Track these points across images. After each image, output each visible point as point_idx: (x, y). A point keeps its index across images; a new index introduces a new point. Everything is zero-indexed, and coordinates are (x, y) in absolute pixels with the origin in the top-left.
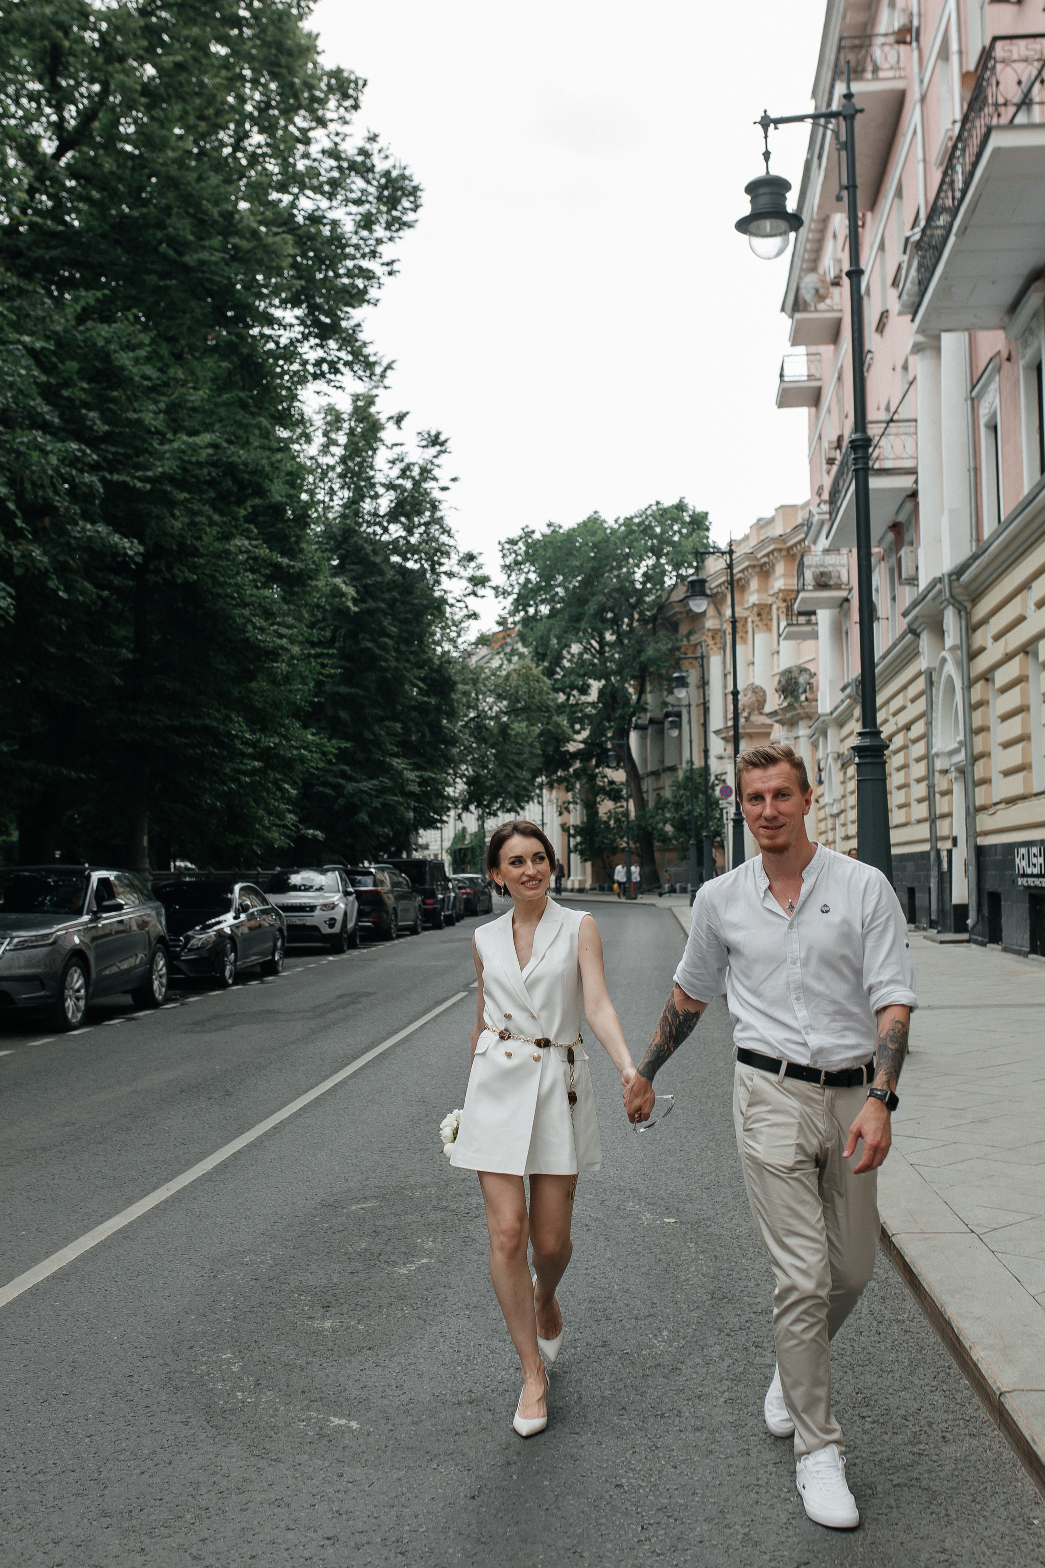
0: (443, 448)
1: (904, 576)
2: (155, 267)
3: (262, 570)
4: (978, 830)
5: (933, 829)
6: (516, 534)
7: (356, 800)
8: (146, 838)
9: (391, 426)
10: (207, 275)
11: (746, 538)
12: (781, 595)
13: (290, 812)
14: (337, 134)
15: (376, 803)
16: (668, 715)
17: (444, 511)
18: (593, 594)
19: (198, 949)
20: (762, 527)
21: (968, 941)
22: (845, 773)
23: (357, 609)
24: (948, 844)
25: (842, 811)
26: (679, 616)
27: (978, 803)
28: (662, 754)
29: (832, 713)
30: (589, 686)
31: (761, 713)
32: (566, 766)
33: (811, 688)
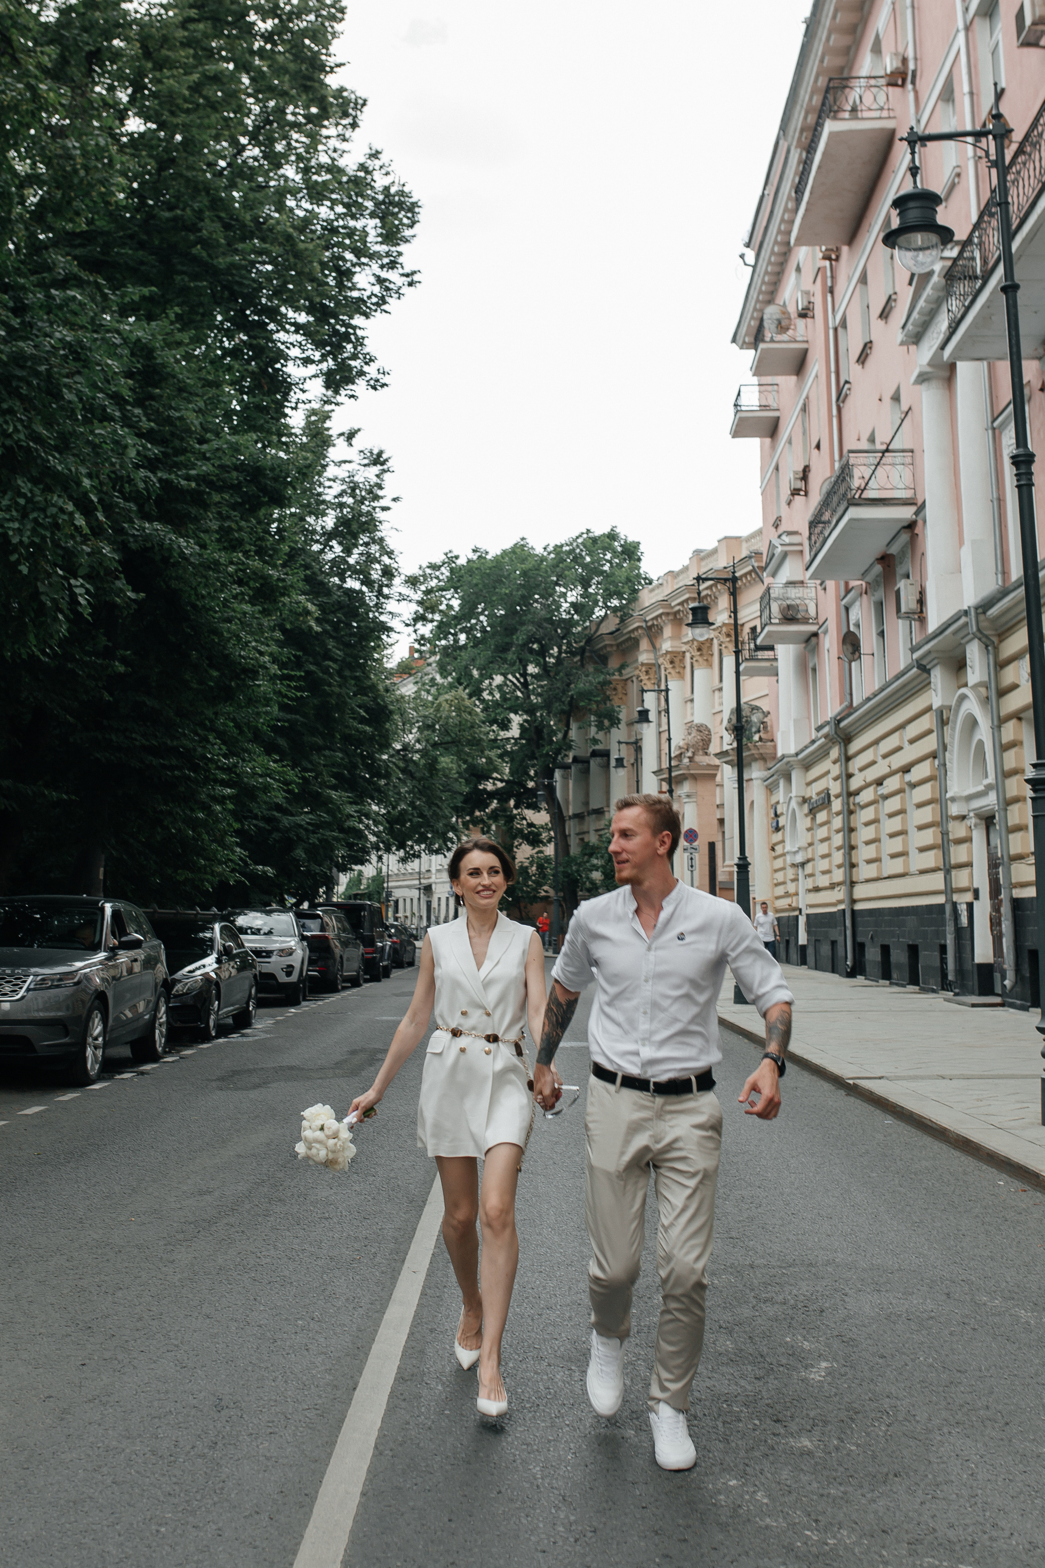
0: (385, 467)
1: (903, 609)
2: (185, 268)
3: (252, 584)
4: (1014, 881)
5: (947, 880)
6: (438, 559)
7: (292, 835)
8: (102, 870)
9: (341, 442)
10: (237, 278)
11: (686, 569)
12: (724, 630)
13: (237, 844)
14: (335, 151)
15: (313, 839)
16: (594, 754)
17: (384, 531)
18: (522, 624)
19: (184, 994)
20: (703, 559)
21: (1002, 1005)
22: (814, 819)
23: (319, 629)
24: (968, 897)
25: (808, 861)
26: (608, 649)
27: (1012, 852)
28: (587, 795)
29: (797, 754)
30: (509, 721)
31: (706, 754)
32: (483, 805)
33: (765, 728)
